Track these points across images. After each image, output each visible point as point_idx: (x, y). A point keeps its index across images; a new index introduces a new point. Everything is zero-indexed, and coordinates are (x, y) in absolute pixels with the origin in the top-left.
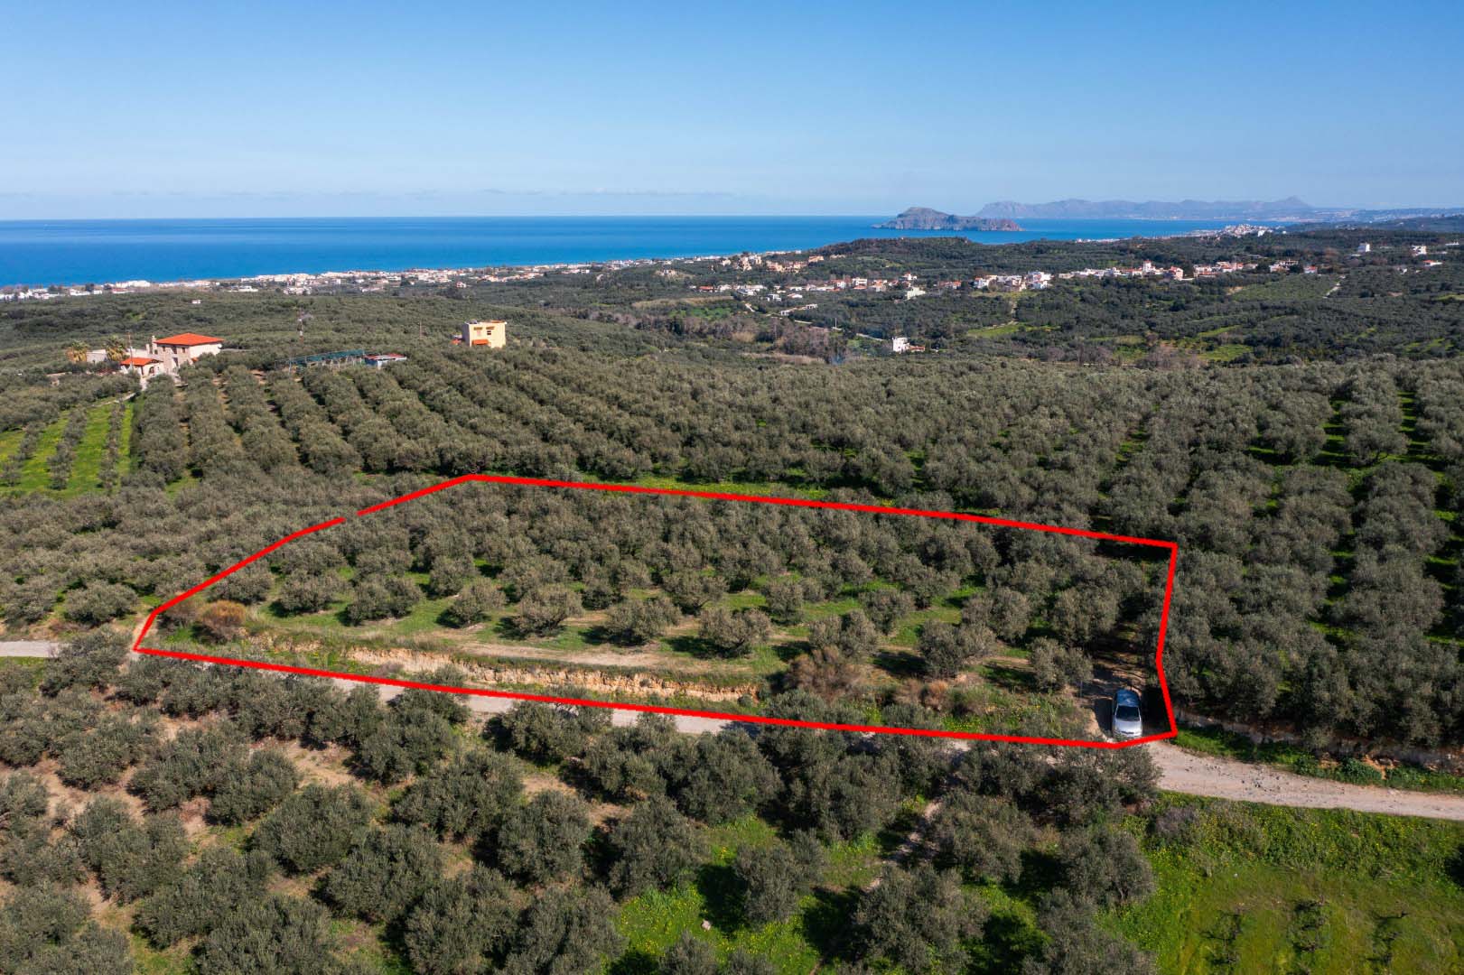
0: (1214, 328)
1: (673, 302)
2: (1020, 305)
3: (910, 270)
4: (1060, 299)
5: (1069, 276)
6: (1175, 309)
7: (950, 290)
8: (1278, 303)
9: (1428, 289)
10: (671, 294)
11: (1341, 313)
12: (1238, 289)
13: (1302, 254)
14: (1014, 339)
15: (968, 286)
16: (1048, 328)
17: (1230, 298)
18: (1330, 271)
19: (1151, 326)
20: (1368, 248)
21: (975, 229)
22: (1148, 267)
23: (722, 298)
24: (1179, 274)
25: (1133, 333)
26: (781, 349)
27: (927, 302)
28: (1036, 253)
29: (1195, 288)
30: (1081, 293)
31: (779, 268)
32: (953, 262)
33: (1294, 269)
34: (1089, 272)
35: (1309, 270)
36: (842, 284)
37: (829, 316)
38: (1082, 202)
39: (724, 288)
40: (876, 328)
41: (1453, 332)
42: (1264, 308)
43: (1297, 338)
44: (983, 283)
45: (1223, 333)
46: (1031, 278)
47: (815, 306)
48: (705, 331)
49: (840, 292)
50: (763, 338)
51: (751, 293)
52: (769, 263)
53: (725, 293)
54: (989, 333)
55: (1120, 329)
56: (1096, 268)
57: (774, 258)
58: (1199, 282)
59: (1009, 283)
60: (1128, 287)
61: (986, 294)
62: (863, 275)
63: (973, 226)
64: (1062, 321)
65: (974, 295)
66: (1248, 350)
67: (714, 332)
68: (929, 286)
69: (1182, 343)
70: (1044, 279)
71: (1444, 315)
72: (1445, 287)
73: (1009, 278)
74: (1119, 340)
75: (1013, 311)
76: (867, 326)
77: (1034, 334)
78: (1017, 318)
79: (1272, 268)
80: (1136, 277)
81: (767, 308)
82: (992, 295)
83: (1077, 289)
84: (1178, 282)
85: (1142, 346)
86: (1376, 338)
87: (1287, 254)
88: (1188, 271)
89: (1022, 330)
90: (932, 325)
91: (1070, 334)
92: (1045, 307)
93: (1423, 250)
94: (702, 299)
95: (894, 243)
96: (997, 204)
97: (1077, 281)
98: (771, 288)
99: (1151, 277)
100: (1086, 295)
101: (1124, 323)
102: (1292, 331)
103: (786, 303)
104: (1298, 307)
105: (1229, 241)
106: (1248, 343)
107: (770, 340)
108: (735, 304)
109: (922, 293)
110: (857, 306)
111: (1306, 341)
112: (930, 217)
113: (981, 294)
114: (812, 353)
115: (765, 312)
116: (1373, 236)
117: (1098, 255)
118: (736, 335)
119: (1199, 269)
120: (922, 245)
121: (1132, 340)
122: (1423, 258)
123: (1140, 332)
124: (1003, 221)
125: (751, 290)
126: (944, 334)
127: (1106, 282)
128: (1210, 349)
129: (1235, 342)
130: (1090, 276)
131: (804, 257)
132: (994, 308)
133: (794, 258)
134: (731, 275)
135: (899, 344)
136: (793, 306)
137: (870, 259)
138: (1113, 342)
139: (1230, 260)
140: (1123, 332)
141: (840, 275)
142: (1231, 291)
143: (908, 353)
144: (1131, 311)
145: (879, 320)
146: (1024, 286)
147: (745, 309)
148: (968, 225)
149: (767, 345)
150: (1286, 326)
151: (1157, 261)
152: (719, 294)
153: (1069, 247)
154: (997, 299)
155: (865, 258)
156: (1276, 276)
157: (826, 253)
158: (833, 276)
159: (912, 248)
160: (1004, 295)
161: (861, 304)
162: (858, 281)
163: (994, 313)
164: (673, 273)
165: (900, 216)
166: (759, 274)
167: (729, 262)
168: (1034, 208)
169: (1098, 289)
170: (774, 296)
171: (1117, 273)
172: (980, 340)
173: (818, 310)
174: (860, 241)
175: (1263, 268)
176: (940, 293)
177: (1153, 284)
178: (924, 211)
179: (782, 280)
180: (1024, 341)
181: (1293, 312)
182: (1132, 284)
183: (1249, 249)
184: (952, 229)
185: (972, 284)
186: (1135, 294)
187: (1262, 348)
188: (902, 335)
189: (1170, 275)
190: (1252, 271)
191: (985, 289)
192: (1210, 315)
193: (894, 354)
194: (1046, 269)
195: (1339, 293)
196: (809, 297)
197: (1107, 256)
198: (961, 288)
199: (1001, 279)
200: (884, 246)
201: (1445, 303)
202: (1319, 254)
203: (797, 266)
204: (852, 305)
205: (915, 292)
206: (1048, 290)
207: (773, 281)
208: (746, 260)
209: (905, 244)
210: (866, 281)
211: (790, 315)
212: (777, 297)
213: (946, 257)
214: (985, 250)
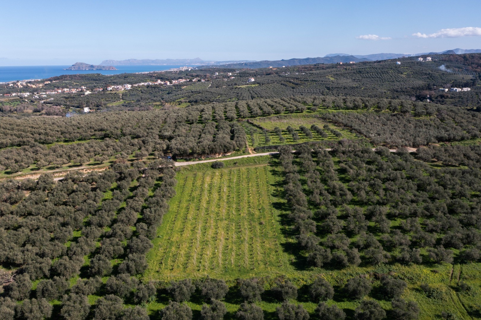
0: (180, 99)
2: (123, 95)
3: (83, 85)
4: (135, 93)
5: (136, 85)
6: (168, 94)
7: (99, 92)
8: (195, 90)
9: (232, 85)
11: (211, 92)
12: (185, 87)
13: (201, 76)
14: (123, 105)
15: (105, 90)
16: (133, 102)
17: (183, 90)
18: (208, 81)
19: (163, 99)
20: (217, 74)
22: (159, 81)
23: (15, 98)
24: (168, 83)
25: (158, 101)
26: (45, 114)
27: (92, 95)
28: (125, 78)
29: (173, 87)
30: (141, 90)
31: (34, 86)
32: (97, 81)
33: (199, 81)
34: (142, 84)
35: (203, 81)
36: (60, 91)
37: (59, 102)
38: (135, 60)
39: (14, 94)
40: (76, 105)
41: (238, 96)
42: (192, 92)
43: (201, 100)
44: (110, 88)
45: (182, 100)
46: (125, 86)
47: (53, 99)
48: (12, 110)
49: (60, 94)
50: (36, 111)
51: (26, 96)
52: (29, 85)
53: (15, 96)
54: (114, 104)
55: (154, 100)
56: (143, 82)
57: (30, 82)
58: (174, 86)
59: (118, 88)
60: (154, 88)
61: (112, 92)
62: (67, 88)
63: (100, 68)
64: (136, 99)
65: (108, 92)
66: (189, 104)
67: (16, 110)
68: (92, 90)
69: (172, 103)
70: (129, 86)
71: (236, 92)
72: (236, 84)
73: (118, 87)
74: (154, 104)
75: (121, 97)
76: (73, 104)
77: (129, 103)
78: (123, 99)
79: (193, 80)
80: (156, 85)
81: (34, 101)
82: (114, 92)
83: (139, 89)
84: (168, 86)
85: (161, 105)
86: (220, 99)
87: (197, 76)
88: (171, 82)
89: (125, 102)
90: (96, 103)
91: (140, 103)
92: (131, 95)
93: (231, 74)
94: (7, 99)
95: (75, 76)
96: (107, 61)
97: (139, 87)
98: (33, 93)
99: (160, 84)
100: (143, 91)
101: (155, 99)
102: (200, 98)
103: (41, 99)
104: (201, 91)
105: (181, 72)
106: (189, 102)
107: (39, 111)
108: (21, 100)
109: (90, 93)
110: (68, 98)
111: (203, 100)
113: (110, 92)
114: (57, 115)
115: (34, 102)
116: (219, 70)
117: (144, 78)
118: (25, 111)
119: (174, 82)
120: (85, 76)
121: (158, 103)
122: (231, 76)
123: (160, 101)
124: (110, 67)
125: (26, 94)
126: (100, 105)
127: (148, 86)
128: (179, 104)
129: (186, 102)
130: (143, 85)
131: (42, 82)
132: (115, 96)
133: (39, 82)
134: (14, 89)
135: (86, 110)
136: (44, 99)
137: (68, 82)
138: (153, 104)
139: (182, 78)
140: (155, 101)
141: (58, 88)
142: (183, 88)
143: (90, 112)
144: (156, 95)
145: (77, 102)
146: (123, 89)
147: (26, 102)
148: (99, 68)
149: (38, 113)
150: (198, 97)
151: (162, 79)
152: (13, 97)
153: (135, 76)
154: (115, 93)
155: (66, 82)
156: (194, 83)
157: (50, 80)
158: (56, 88)
159: (82, 77)
160: (117, 92)
161: (69, 97)
162: (65, 90)
163: (115, 98)
165: (73, 65)
166: (26, 89)
167: (12, 85)
168: (120, 62)
169: (146, 89)
170: (36, 96)
171: (151, 84)
172: (112, 106)
173: (54, 100)
174: (63, 76)
175: (191, 81)
176: (96, 92)
177: (162, 87)
178: (81, 64)
179: (36, 90)
180: (126, 106)
181: (200, 93)
182: (155, 87)
183: (187, 75)
184: (92, 70)
185: (106, 89)
186: (157, 90)
187: (193, 103)
188: (86, 106)
189: (166, 84)
190: (188, 82)
191: (111, 90)
192: (178, 95)
193: (85, 113)
194: (129, 83)
195: (211, 87)
196: (49, 96)
197: (146, 78)
198: (103, 90)
199: (115, 87)
200: (72, 77)
201: (235, 88)
202: (205, 76)
203: (41, 85)
204: (66, 98)
205: (88, 93)
206: (131, 90)
207: (33, 91)
208: (19, 84)
209: (79, 76)
210: (68, 90)
211: (44, 103)
212: (37, 97)
213: (94, 80)
214: (107, 77)
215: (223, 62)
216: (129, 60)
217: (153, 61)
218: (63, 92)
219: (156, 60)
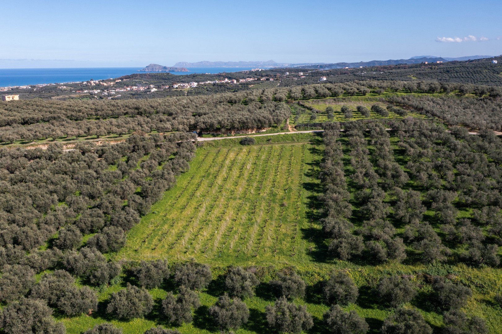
1: (67, 96)
2: (188, 92)
3: (152, 84)
4: (200, 90)
5: (203, 83)
6: (234, 92)
7: (165, 89)
10: (66, 94)
12: (252, 85)
13: (271, 76)
15: (171, 87)
18: (277, 80)
20: (288, 74)
21: (173, 71)
22: (226, 80)
23: (86, 94)
24: (235, 82)
27: (158, 93)
28: (193, 77)
29: (240, 86)
31: (105, 84)
32: (166, 81)
33: (268, 80)
35: (271, 80)
36: (129, 89)
38: (208, 62)
39: (86, 91)
44: (176, 86)
46: (191, 84)
47: (120, 95)
49: (129, 91)
52: (101, 83)
53: (86, 93)
56: (210, 81)
58: (241, 84)
59: (184, 86)
60: (221, 86)
61: (177, 90)
62: (135, 86)
65: (173, 90)
68: (159, 88)
70: (195, 84)
73: (184, 84)
75: (186, 94)
79: (261, 79)
80: (223, 83)
81: (103, 97)
82: (179, 90)
83: (205, 87)
84: (235, 84)
87: (267, 76)
88: (238, 81)
93: (302, 74)
94: (77, 95)
95: (145, 75)
97: (205, 85)
98: (103, 91)
99: (227, 83)
100: (208, 89)
103: (109, 95)
105: (251, 73)
108: (91, 96)
109: (156, 90)
110: (135, 95)
112: (157, 67)
113: (175, 89)
116: (290, 71)
117: (211, 77)
119: (241, 80)
120: (155, 75)
122: (301, 76)
124: (182, 69)
125: (96, 92)
127: (214, 85)
130: (209, 83)
131: (114, 80)
132: (180, 93)
133: (111, 81)
134: (87, 87)
136: (112, 96)
137: (138, 80)
139: (250, 78)
141: (128, 86)
142: (250, 86)
146: (189, 87)
147: (95, 98)
148: (171, 70)
151: (230, 78)
152: (84, 93)
153: (203, 75)
154: (181, 90)
155: (136, 80)
156: (262, 82)
157: (122, 79)
158: (125, 86)
159: (153, 77)
160: (183, 90)
162: (134, 87)
164: (65, 87)
165: (147, 67)
166: (97, 86)
167: (86, 83)
168: (193, 64)
169: (212, 87)
171: (217, 82)
173: (121, 97)
174: (134, 74)
175: (259, 79)
176: (162, 90)
177: (228, 85)
178: (155, 65)
179: (107, 88)
183: (256, 74)
185: (173, 87)
189: (233, 82)
190: (256, 81)
191: (177, 88)
194: (196, 82)
196: (118, 93)
197: (215, 78)
198: (169, 88)
199: (182, 85)
200: (142, 76)
202: (275, 76)
203: (112, 83)
204: (133, 95)
205: (154, 90)
206: (196, 87)
207: (104, 89)
208: (92, 82)
209: (149, 75)
210: (137, 87)
211: (112, 99)
212: (106, 93)
213: (163, 79)
214: (176, 77)
215: (297, 64)
216: (201, 62)
217: (225, 64)
218: (132, 90)
219: (229, 62)
